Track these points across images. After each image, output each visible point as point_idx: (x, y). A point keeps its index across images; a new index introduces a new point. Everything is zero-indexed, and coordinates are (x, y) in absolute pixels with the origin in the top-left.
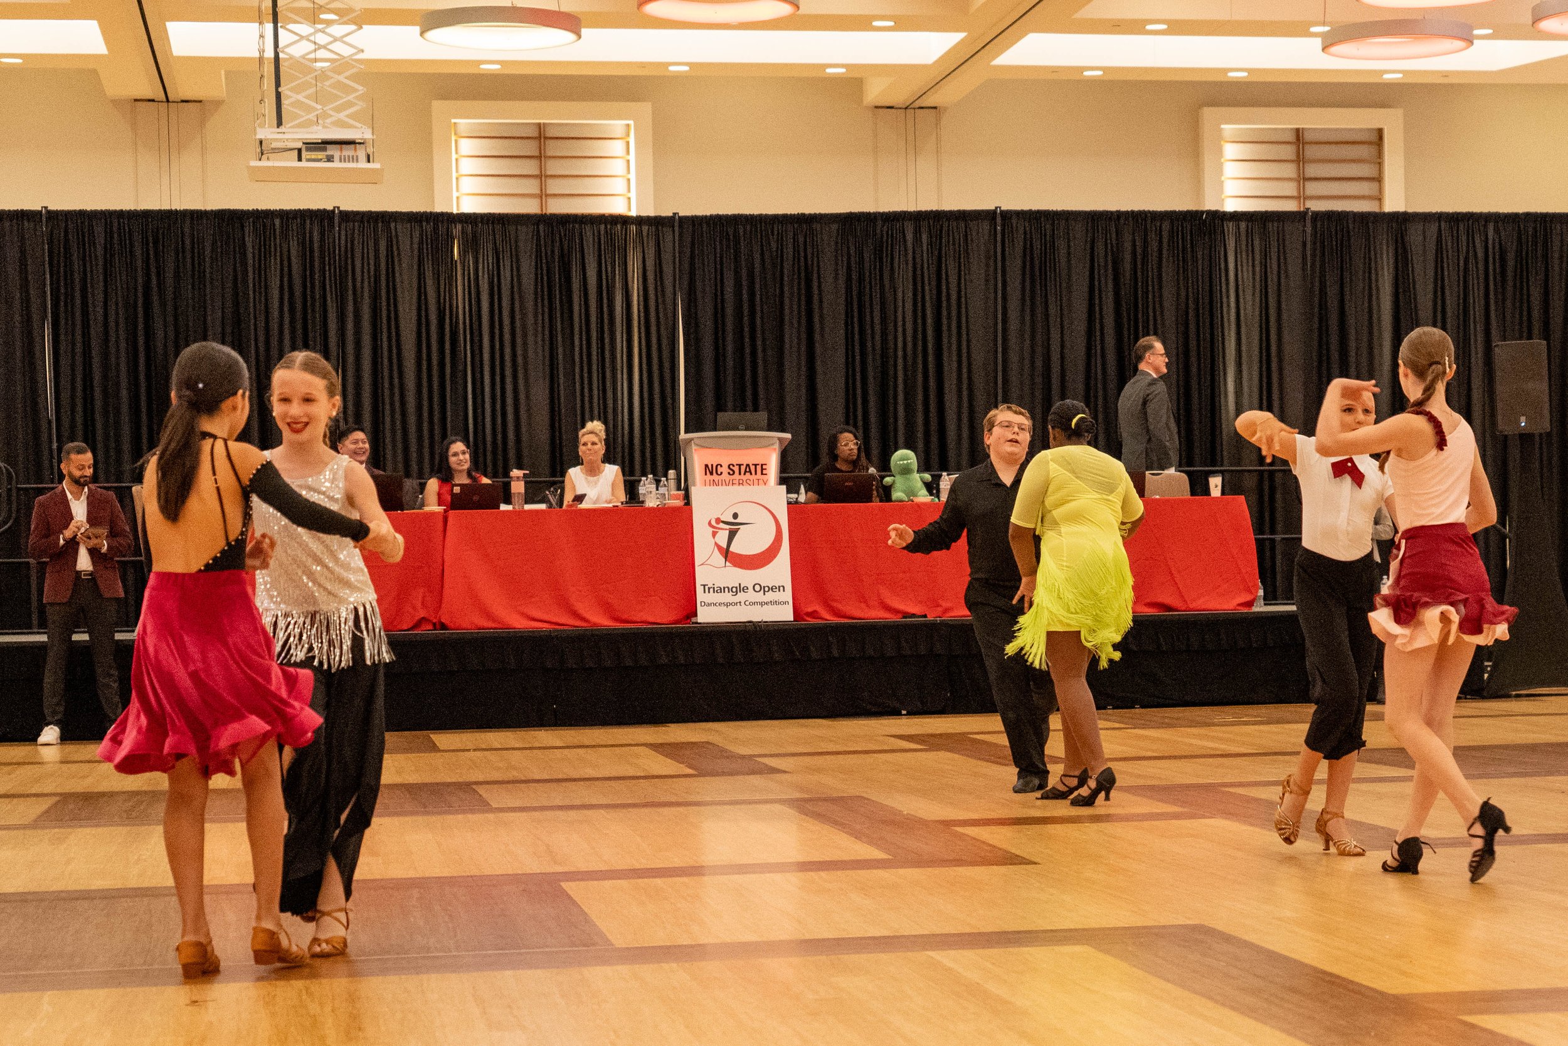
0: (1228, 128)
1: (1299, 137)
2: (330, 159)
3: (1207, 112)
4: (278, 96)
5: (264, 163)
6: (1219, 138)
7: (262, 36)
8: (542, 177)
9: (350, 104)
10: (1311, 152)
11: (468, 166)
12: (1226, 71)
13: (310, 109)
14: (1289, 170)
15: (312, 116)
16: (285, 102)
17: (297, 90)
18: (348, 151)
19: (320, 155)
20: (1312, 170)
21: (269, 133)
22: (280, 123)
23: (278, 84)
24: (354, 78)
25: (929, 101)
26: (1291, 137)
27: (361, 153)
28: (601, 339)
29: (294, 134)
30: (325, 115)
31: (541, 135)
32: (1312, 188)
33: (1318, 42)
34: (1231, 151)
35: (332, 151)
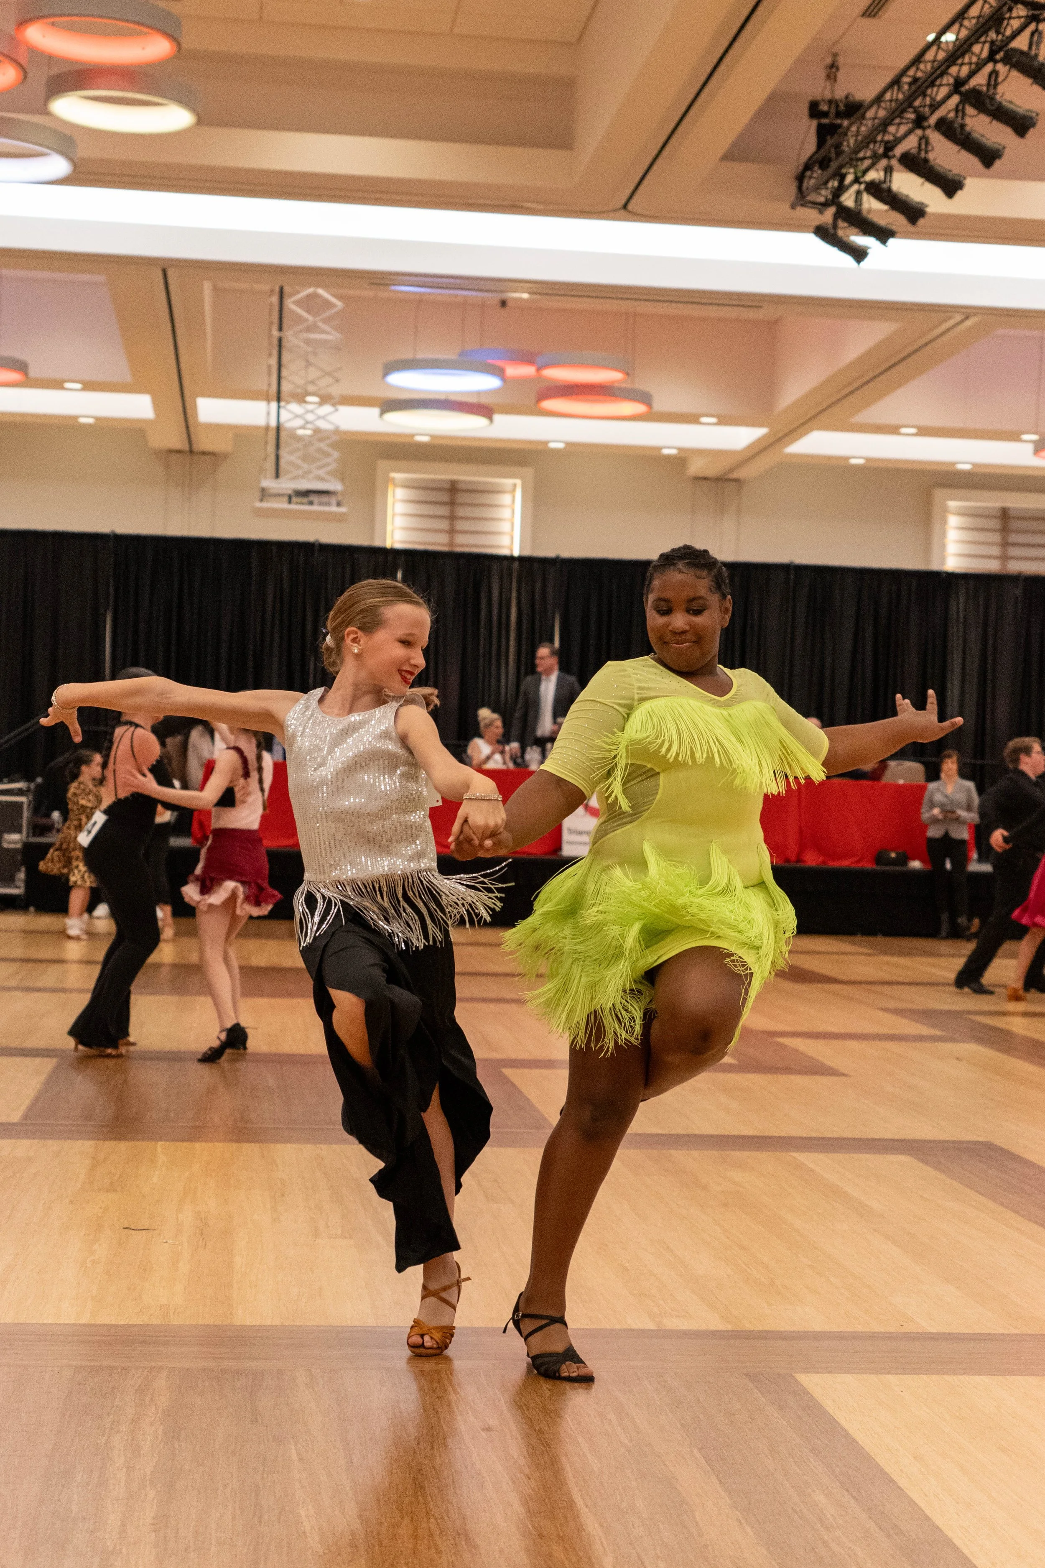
0: (952, 504)
1: (1005, 514)
2: (311, 503)
3: (939, 493)
4: (278, 458)
5: (265, 505)
6: (945, 510)
7: (268, 414)
8: (452, 518)
9: (327, 464)
10: (1013, 524)
11: (400, 508)
12: (954, 464)
13: (298, 467)
14: (996, 537)
15: (300, 472)
16: (282, 462)
17: (291, 453)
18: (324, 499)
19: (305, 500)
20: (1013, 538)
21: (268, 483)
22: (277, 475)
23: (278, 447)
24: (334, 445)
25: (735, 475)
26: (999, 513)
27: (333, 500)
28: (499, 642)
29: (286, 485)
30: (309, 472)
31: (453, 488)
32: (1013, 551)
33: (1030, 447)
34: (953, 521)
35: (314, 498)
